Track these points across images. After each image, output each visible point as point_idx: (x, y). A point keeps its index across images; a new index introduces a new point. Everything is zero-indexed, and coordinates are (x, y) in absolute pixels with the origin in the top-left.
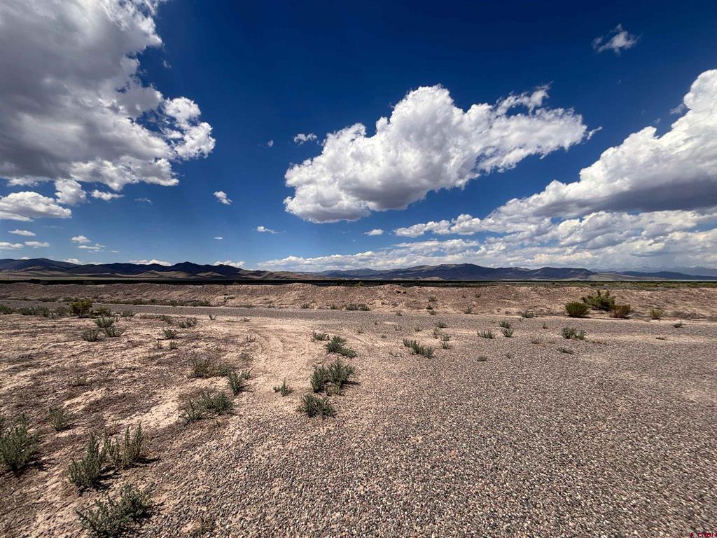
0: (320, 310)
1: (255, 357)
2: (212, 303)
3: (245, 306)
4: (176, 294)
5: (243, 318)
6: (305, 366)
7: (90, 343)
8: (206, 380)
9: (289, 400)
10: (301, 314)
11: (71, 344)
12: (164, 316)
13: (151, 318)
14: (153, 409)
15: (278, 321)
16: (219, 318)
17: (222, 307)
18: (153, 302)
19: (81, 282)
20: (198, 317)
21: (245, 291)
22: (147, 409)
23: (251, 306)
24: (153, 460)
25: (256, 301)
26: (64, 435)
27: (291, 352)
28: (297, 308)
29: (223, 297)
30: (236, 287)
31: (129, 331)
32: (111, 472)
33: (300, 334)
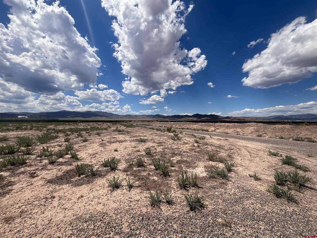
0: (271, 139)
1: (235, 157)
2: (209, 131)
3: (224, 133)
4: (195, 126)
5: (225, 138)
6: (266, 168)
7: (174, 141)
8: (214, 162)
9: (260, 183)
10: (257, 139)
11: (169, 140)
12: (193, 134)
13: (188, 134)
14: (196, 168)
15: (244, 141)
16: (214, 137)
17: (214, 133)
18: (188, 129)
19: (167, 121)
20: (205, 136)
21: (224, 126)
22: (194, 168)
23: (227, 133)
24: (201, 187)
25: (230, 131)
26: (173, 168)
27: (255, 159)
28: (254, 136)
29: (214, 128)
30: (220, 124)
31: (183, 139)
32: (188, 186)
33: (259, 150)
